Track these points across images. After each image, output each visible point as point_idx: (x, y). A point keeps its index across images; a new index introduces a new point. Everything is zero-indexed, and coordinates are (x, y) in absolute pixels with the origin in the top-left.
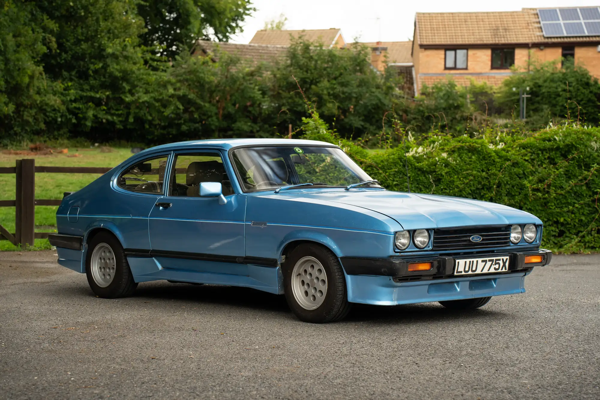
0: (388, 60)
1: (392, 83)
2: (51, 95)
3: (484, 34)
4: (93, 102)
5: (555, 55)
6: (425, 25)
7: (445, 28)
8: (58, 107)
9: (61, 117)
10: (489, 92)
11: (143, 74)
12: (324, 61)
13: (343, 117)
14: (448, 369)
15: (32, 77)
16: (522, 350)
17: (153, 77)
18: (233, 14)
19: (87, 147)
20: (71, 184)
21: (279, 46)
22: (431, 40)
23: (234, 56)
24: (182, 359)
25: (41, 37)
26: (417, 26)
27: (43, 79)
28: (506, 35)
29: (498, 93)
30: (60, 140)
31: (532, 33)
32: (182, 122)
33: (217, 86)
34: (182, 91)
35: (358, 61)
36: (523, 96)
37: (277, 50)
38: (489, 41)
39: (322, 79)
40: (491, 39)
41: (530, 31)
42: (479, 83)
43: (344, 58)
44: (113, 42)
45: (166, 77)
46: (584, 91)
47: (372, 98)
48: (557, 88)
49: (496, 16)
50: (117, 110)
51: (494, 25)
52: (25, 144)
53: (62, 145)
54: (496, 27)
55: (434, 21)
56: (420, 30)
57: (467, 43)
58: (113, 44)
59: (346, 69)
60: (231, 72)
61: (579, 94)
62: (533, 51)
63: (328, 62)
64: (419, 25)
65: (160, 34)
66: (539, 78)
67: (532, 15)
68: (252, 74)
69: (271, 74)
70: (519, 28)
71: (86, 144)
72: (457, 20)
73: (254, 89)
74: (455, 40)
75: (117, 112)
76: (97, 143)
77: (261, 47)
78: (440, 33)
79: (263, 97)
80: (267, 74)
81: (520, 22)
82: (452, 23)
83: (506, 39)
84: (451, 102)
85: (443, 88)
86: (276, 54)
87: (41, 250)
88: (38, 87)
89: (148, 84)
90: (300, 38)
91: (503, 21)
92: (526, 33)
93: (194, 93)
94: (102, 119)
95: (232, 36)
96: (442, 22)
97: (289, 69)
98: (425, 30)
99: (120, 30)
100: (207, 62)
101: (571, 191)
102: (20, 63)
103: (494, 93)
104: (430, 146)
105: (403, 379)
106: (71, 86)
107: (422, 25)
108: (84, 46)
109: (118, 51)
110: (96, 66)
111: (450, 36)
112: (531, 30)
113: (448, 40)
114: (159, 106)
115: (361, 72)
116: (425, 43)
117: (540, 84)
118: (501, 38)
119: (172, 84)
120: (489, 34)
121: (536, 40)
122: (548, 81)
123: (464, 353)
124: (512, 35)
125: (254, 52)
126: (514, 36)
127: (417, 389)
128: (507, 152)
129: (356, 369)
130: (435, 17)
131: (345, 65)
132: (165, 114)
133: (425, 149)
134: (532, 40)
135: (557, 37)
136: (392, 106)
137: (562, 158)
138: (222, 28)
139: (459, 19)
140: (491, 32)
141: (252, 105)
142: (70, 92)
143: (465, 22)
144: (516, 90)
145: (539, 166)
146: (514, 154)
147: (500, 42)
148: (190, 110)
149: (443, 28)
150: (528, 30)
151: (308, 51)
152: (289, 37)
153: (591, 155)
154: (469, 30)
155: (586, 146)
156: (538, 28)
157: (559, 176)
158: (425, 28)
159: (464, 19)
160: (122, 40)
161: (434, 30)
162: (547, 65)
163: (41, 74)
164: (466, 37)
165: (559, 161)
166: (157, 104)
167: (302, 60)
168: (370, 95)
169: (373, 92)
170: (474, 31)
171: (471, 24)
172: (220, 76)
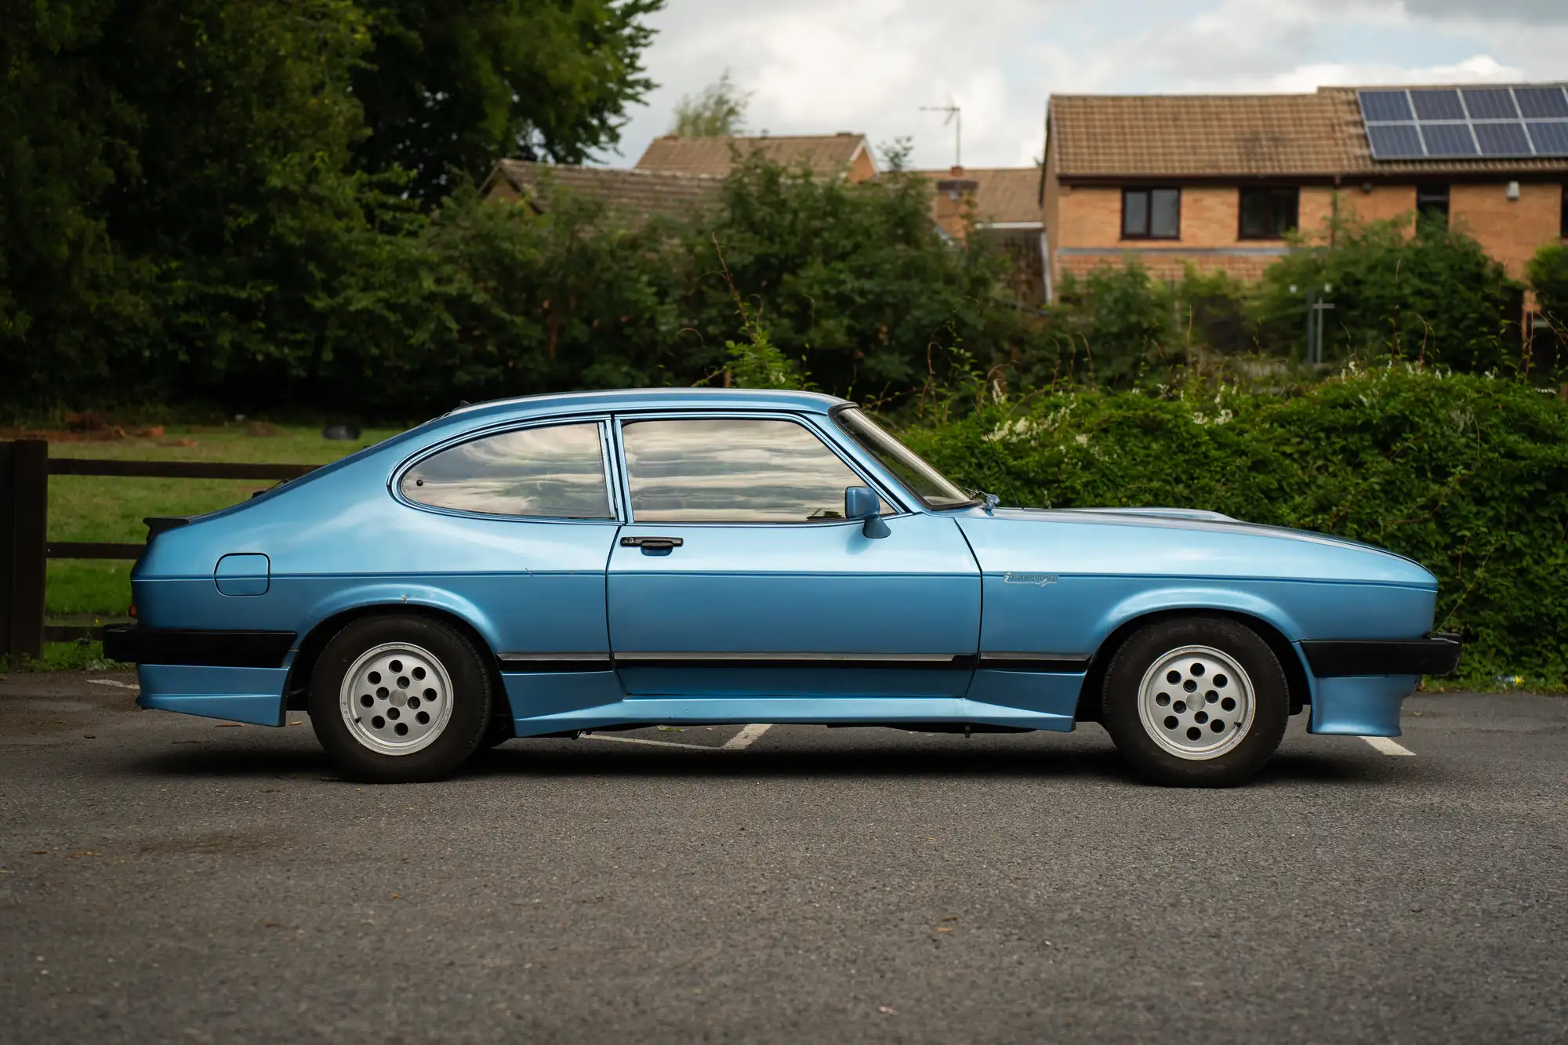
0: (975, 211)
1: (985, 270)
2: (126, 292)
3: (1220, 150)
4: (231, 312)
5: (1400, 205)
6: (1073, 127)
7: (1124, 134)
8: (143, 321)
9: (151, 346)
10: (1233, 296)
11: (357, 242)
12: (813, 214)
13: (861, 354)
14: (1011, 953)
15: (76, 246)
16: (1210, 911)
17: (385, 248)
18: (593, 95)
19: (217, 423)
21: (703, 176)
22: (1087, 164)
23: (589, 198)
24: (341, 928)
25: (101, 145)
26: (1054, 129)
27: (105, 251)
28: (1278, 154)
29: (1254, 298)
30: (147, 404)
31: (1342, 149)
32: (457, 362)
33: (545, 273)
34: (456, 285)
35: (902, 214)
36: (1316, 306)
37: (699, 187)
38: (1234, 167)
39: (809, 259)
40: (1237, 163)
41: (1337, 145)
42: (1207, 271)
43: (866, 205)
44: (286, 160)
45: (417, 249)
46: (1467, 294)
47: (936, 306)
48: (1399, 287)
49: (1252, 106)
50: (292, 331)
51: (1246, 130)
52: (58, 413)
53: (152, 420)
54: (1252, 133)
55: (1097, 116)
56: (1060, 139)
57: (1178, 172)
58: (284, 165)
59: (869, 234)
60: (580, 240)
61: (1455, 302)
62: (1343, 194)
63: (825, 216)
64: (1058, 126)
65: (408, 143)
66: (1356, 263)
67: (1342, 103)
68: (633, 244)
69: (681, 245)
70: (1308, 136)
71: (213, 416)
72: (1155, 116)
73: (637, 280)
74: (1147, 165)
75: (292, 337)
76: (240, 413)
77: (660, 177)
78: (1111, 147)
79: (662, 303)
80: (673, 245)
81: (1313, 122)
82: (1141, 123)
83: (1276, 164)
84: (1133, 319)
85: (1114, 285)
86: (695, 194)
87: (60, 670)
88: (92, 272)
89: (371, 266)
90: (754, 154)
91: (1270, 119)
92: (1326, 149)
93: (486, 290)
94: (254, 356)
95: (593, 151)
96: (1115, 120)
97: (727, 231)
98: (1074, 140)
99: (302, 131)
100: (521, 213)
101: (1398, 534)
102: (48, 210)
103: (1245, 298)
104: (1046, 416)
105: (889, 975)
106: (177, 269)
107: (1065, 126)
108: (212, 170)
109: (296, 182)
110: (240, 219)
111: (1135, 154)
112: (1341, 142)
113: (1132, 164)
114: (397, 321)
115: (907, 242)
116: (1072, 172)
117: (1359, 276)
118: (1263, 160)
119: (432, 267)
120: (1235, 150)
121: (1353, 168)
122: (1380, 269)
123: (1064, 916)
124: (1293, 153)
125: (642, 191)
126: (1297, 157)
127: (919, 1001)
128: (1241, 433)
129: (779, 952)
130: (1100, 107)
131: (866, 223)
132: (412, 341)
133: (1035, 425)
134: (1342, 166)
135: (1405, 162)
136: (985, 327)
137: (1376, 451)
138: (566, 131)
139: (1158, 113)
140: (1238, 147)
141: (633, 323)
142: (174, 284)
143: (1175, 119)
144: (1298, 290)
145: (1319, 469)
146: (1257, 440)
147: (1263, 171)
148: (476, 333)
149: (1117, 134)
150: (1332, 142)
151: (774, 187)
152: (730, 154)
153: (1450, 443)
154: (1185, 140)
155: (1437, 421)
156: (1358, 137)
157: (1370, 494)
158: (1073, 133)
159: (1172, 113)
160: (306, 155)
161: (1095, 140)
162: (1377, 228)
163: (100, 238)
164: (1176, 157)
165: (1369, 458)
166: (393, 318)
167: (759, 210)
168: (930, 298)
169: (936, 292)
170: (1196, 144)
171: (1190, 126)
172: (552, 248)
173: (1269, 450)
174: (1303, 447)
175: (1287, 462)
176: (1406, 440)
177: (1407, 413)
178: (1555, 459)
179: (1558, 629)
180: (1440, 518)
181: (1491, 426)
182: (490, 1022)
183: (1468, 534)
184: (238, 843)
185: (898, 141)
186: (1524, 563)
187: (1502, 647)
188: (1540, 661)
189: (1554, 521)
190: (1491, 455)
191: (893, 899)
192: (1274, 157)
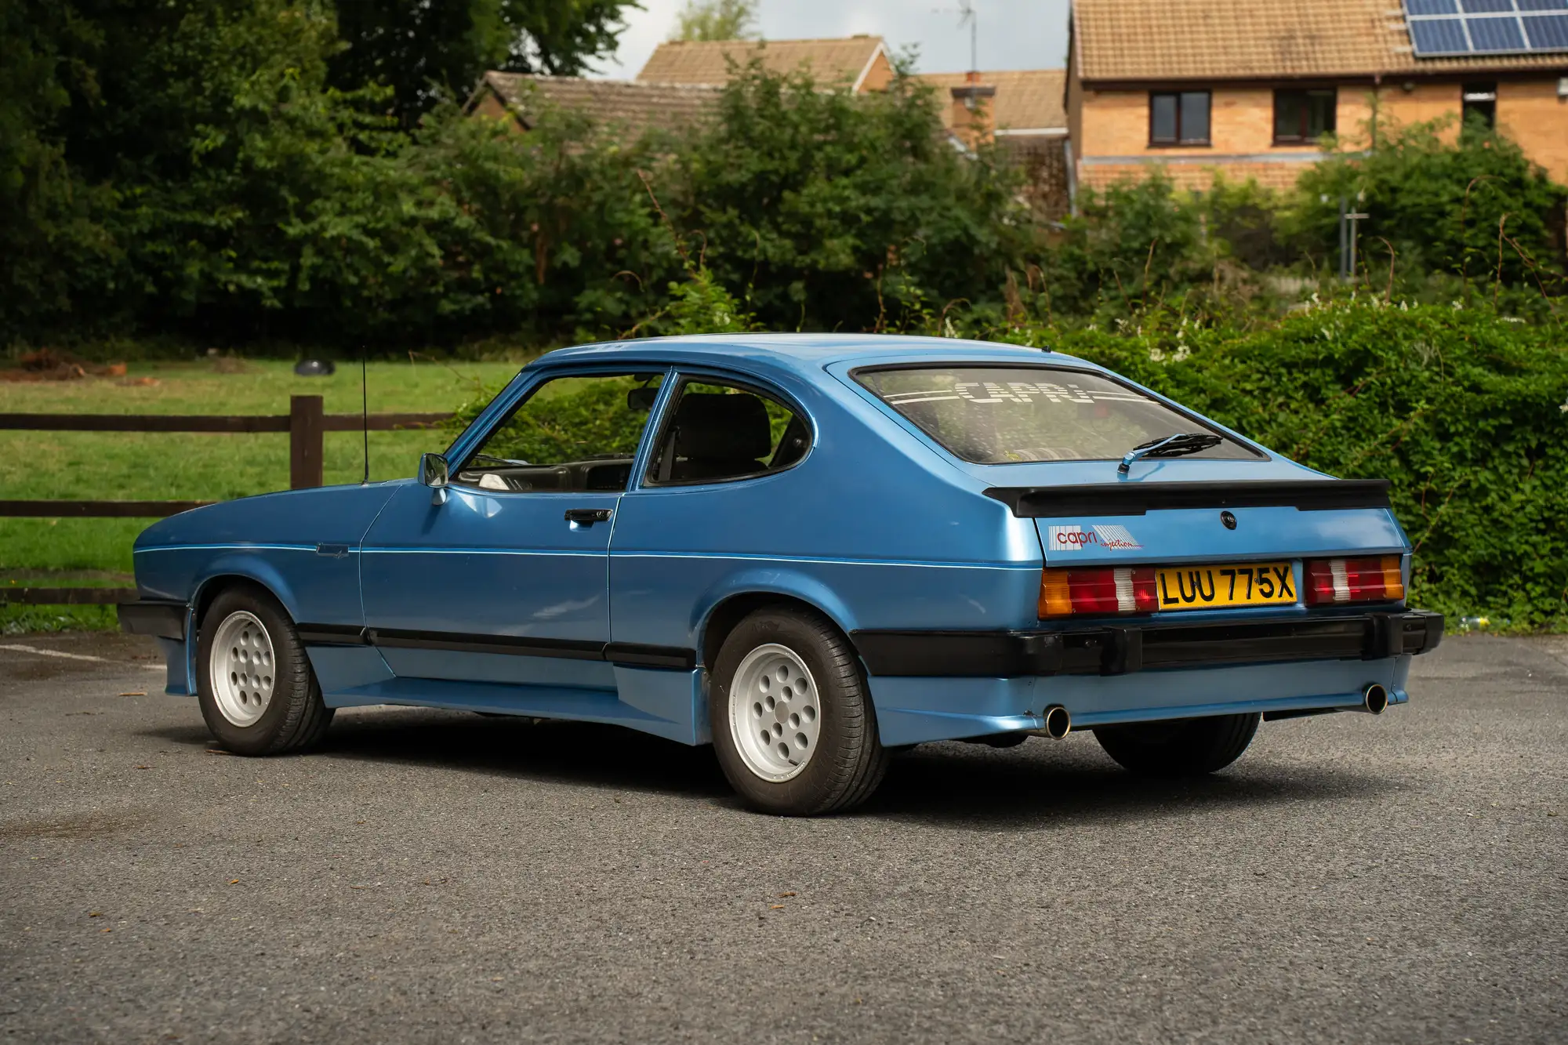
1: (997, 184)
2: (87, 221)
3: (1253, 50)
4: (200, 240)
5: (1445, 107)
6: (1096, 27)
7: (1151, 34)
8: (104, 251)
9: (116, 277)
10: (1265, 206)
11: (333, 164)
12: (816, 127)
13: (868, 275)
14: (832, 929)
15: (31, 173)
16: (1054, 880)
17: (362, 170)
19: (186, 358)
20: (111, 457)
21: (704, 86)
22: (1112, 67)
23: (578, 113)
24: (166, 917)
25: (53, 66)
26: (1077, 30)
27: (62, 177)
28: (1314, 52)
29: (1288, 208)
30: (113, 339)
31: (1382, 46)
32: (441, 289)
33: (531, 194)
34: (438, 208)
35: (908, 125)
36: (1348, 216)
37: (699, 98)
38: (1268, 68)
39: (811, 175)
40: (1272, 64)
41: (1377, 41)
42: (1236, 179)
43: (871, 117)
44: (254, 78)
45: (395, 170)
47: (946, 223)
48: (1437, 195)
50: (266, 260)
51: (1281, 27)
52: (16, 350)
53: (117, 356)
54: (1288, 30)
55: (1123, 16)
56: (1083, 41)
57: (1208, 73)
58: (253, 84)
59: (873, 148)
60: (568, 157)
62: (1383, 97)
63: (827, 129)
64: (1081, 26)
66: (1391, 169)
68: (625, 162)
69: (676, 162)
70: (1347, 32)
71: (182, 350)
72: (1184, 14)
73: (630, 200)
74: (1175, 66)
75: (264, 266)
76: (213, 346)
77: (657, 88)
78: (1137, 49)
79: (655, 225)
80: (667, 162)
81: (1352, 17)
82: (1170, 22)
83: (1312, 63)
84: (1156, 233)
85: (1134, 197)
86: (694, 106)
88: (49, 200)
89: (347, 188)
90: (752, 65)
91: (1307, 15)
92: (1366, 47)
93: (471, 213)
94: (226, 284)
95: (589, 60)
96: (1142, 19)
97: (724, 147)
98: (1098, 41)
99: (271, 47)
100: (506, 129)
103: (1276, 208)
105: (699, 956)
106: (142, 195)
107: (1088, 27)
108: (177, 89)
109: (265, 102)
110: (207, 142)
111: (1163, 56)
112: (1381, 39)
113: (1159, 66)
114: (376, 248)
115: (916, 156)
116: (1097, 76)
117: (1394, 184)
118: (1299, 60)
119: (412, 190)
120: (1269, 49)
121: (1393, 66)
122: (1416, 176)
123: (904, 889)
124: (1330, 52)
125: (638, 104)
126: (1336, 55)
127: (718, 982)
128: (1200, 370)
129: (599, 934)
130: (1126, 5)
131: (872, 135)
132: (392, 269)
134: (1383, 64)
135: (1449, 58)
136: (999, 244)
137: (1338, 387)
138: (560, 39)
139: (1188, 11)
140: (1272, 46)
141: (627, 245)
142: (138, 211)
143: (1206, 17)
144: (1330, 199)
145: (1280, 406)
146: (1217, 377)
147: (1298, 72)
148: (461, 259)
149: (1144, 34)
150: (1372, 39)
151: (775, 100)
152: (726, 64)
153: (1413, 377)
154: (1215, 39)
155: (1401, 354)
156: (1400, 33)
157: (1332, 431)
158: (1098, 34)
159: (1203, 11)
160: (276, 71)
161: (1121, 41)
162: (1414, 132)
163: (56, 164)
164: (1206, 58)
165: (1331, 394)
166: (371, 243)
167: (758, 124)
168: (941, 216)
169: (948, 209)
170: (1228, 43)
171: (1221, 25)
172: (538, 166)
173: (1227, 388)
174: (1263, 384)
175: (1247, 399)
176: (1369, 374)
177: (1369, 346)
178: (1519, 393)
179: (1524, 568)
180: (1402, 454)
181: (1456, 359)
182: (274, 1016)
183: (1431, 469)
184: (96, 825)
185: (904, 48)
186: (1489, 500)
187: (1467, 587)
188: (1506, 601)
189: (1520, 456)
190: (1454, 389)
191: (741, 874)
192: (1311, 56)
